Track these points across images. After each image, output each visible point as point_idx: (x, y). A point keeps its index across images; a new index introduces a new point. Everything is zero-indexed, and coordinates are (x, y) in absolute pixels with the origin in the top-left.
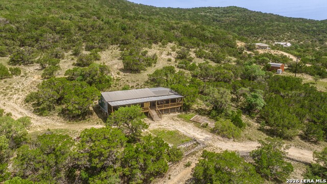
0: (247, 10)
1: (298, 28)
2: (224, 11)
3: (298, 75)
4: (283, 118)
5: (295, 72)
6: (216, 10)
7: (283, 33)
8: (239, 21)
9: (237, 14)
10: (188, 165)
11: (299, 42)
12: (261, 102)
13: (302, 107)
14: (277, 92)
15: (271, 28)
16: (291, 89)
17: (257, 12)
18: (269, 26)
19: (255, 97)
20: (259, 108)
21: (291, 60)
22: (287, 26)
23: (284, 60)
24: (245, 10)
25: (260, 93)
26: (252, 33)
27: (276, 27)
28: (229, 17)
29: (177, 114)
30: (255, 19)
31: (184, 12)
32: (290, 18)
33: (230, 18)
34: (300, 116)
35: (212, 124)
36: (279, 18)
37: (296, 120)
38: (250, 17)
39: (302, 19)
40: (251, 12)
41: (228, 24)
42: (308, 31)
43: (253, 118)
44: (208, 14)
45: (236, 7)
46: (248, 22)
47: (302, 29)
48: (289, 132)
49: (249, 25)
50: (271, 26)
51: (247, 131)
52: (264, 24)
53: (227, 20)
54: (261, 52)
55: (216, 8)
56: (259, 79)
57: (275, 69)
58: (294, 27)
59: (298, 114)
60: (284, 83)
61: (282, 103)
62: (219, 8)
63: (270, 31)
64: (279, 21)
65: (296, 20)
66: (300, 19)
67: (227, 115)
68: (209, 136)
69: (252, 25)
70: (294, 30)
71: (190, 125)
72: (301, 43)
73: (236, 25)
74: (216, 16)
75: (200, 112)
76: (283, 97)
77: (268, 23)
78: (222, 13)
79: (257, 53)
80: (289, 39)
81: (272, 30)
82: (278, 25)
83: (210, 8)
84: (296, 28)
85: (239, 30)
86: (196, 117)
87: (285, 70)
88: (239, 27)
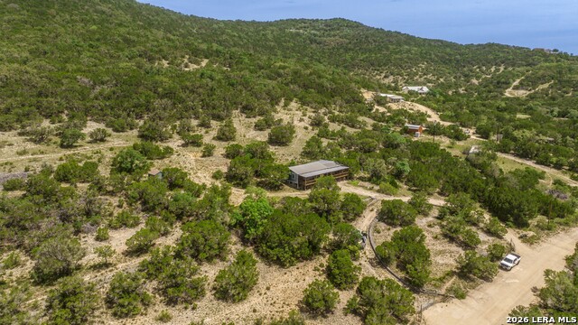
0: (362, 24)
1: (437, 56)
2: (326, 26)
3: (437, 138)
4: (425, 179)
5: (433, 134)
6: (313, 24)
7: (416, 65)
8: (350, 43)
9: (347, 31)
10: (372, 210)
11: (438, 79)
12: (407, 169)
13: (439, 171)
14: (419, 159)
15: (398, 56)
16: (430, 156)
17: (377, 29)
18: (396, 53)
19: (403, 165)
20: (406, 174)
21: (430, 116)
22: (421, 53)
23: (421, 118)
24: (358, 25)
25: (406, 161)
26: (372, 65)
27: (406, 55)
28: (334, 36)
29: (345, 182)
30: (375, 41)
31: (264, 29)
32: (425, 40)
33: (337, 38)
34: (437, 178)
35: (377, 188)
36: (410, 39)
37: (434, 181)
38: (367, 37)
39: (441, 41)
40: (368, 29)
41: (333, 48)
42: (450, 60)
43: (402, 182)
44: (301, 31)
45: (344, 20)
46: (365, 46)
47: (443, 57)
48: (430, 190)
49: (365, 51)
50: (399, 52)
51: (400, 191)
52: (388, 49)
53: (332, 41)
54: (394, 106)
55: (313, 21)
56: (402, 147)
57: (412, 132)
58: (430, 55)
59: (436, 177)
60: (424, 150)
61: (423, 169)
62: (317, 20)
63: (398, 61)
64: (409, 44)
65: (433, 44)
66: (438, 41)
67: (385, 180)
68: (378, 194)
69: (370, 51)
70: (431, 59)
71: (360, 189)
72: (442, 80)
73: (347, 50)
74: (315, 35)
75: (362, 179)
76: (424, 163)
77: (394, 47)
78: (322, 29)
79: (389, 109)
80: (425, 74)
81: (401, 59)
82: (408, 51)
83: (303, 21)
84: (433, 56)
85: (353, 59)
86: (361, 183)
87: (424, 131)
88: (351, 53)
